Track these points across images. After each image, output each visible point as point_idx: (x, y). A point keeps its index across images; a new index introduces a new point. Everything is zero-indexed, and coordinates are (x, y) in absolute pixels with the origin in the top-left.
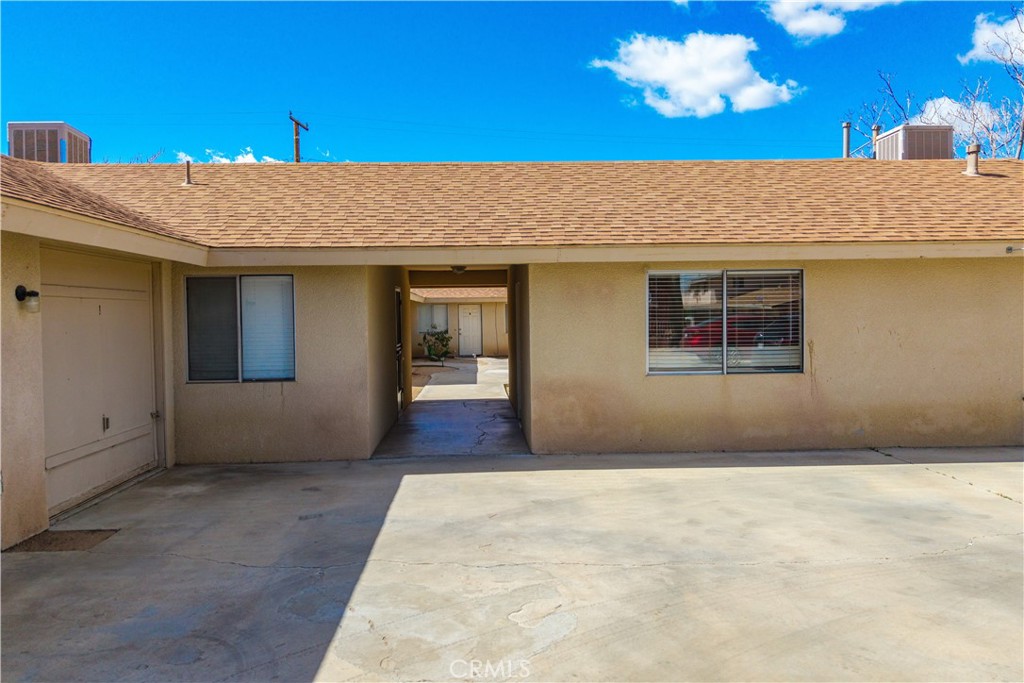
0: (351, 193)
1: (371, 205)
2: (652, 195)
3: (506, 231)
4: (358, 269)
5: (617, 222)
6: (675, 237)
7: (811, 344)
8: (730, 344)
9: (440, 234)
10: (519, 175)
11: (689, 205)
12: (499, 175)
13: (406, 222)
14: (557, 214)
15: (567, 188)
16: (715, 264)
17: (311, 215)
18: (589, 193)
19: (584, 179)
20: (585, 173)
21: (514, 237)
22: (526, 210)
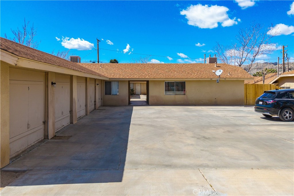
0: (125, 69)
1: (128, 71)
2: (167, 70)
3: (146, 76)
4: (127, 81)
5: (161, 75)
6: (168, 77)
7: (186, 91)
8: (176, 91)
9: (138, 76)
10: (148, 66)
11: (171, 72)
12: (145, 66)
13: (133, 74)
14: (153, 73)
15: (155, 69)
16: (174, 81)
17: (121, 73)
18: (158, 70)
19: (158, 67)
20: (158, 66)
21: (147, 77)
22: (149, 73)
